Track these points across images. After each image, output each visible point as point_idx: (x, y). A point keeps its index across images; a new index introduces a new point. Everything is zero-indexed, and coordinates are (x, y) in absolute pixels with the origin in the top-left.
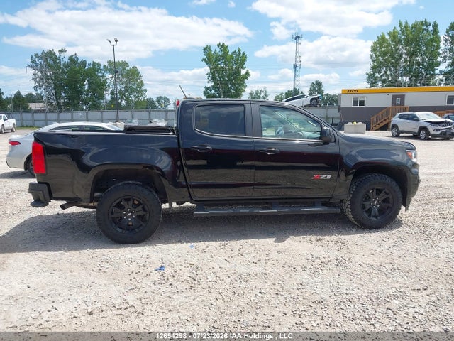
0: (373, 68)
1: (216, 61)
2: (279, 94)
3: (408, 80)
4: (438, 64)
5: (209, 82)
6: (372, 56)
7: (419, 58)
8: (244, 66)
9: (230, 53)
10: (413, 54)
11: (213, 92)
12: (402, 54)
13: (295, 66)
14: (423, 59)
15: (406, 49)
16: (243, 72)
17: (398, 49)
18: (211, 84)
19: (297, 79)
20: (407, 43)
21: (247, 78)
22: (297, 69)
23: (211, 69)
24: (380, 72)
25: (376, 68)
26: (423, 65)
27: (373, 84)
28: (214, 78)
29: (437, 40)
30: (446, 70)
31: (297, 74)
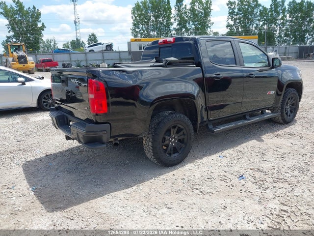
0: (134, 25)
1: (14, 14)
2: (65, 43)
3: (156, 34)
4: (172, 24)
5: (9, 32)
6: (132, 17)
7: (161, 20)
8: (40, 19)
9: (25, 9)
10: (157, 17)
11: (14, 40)
12: (150, 16)
13: (75, 22)
14: (163, 20)
15: (153, 13)
16: (40, 25)
17: (148, 13)
18: (12, 34)
19: (78, 31)
20: (153, 9)
21: (43, 30)
22: (77, 24)
23: (10, 22)
24: (138, 28)
25: (136, 25)
26: (164, 24)
27: (135, 36)
28: (13, 29)
29: (170, 8)
30: (177, 28)
31: (78, 28)
